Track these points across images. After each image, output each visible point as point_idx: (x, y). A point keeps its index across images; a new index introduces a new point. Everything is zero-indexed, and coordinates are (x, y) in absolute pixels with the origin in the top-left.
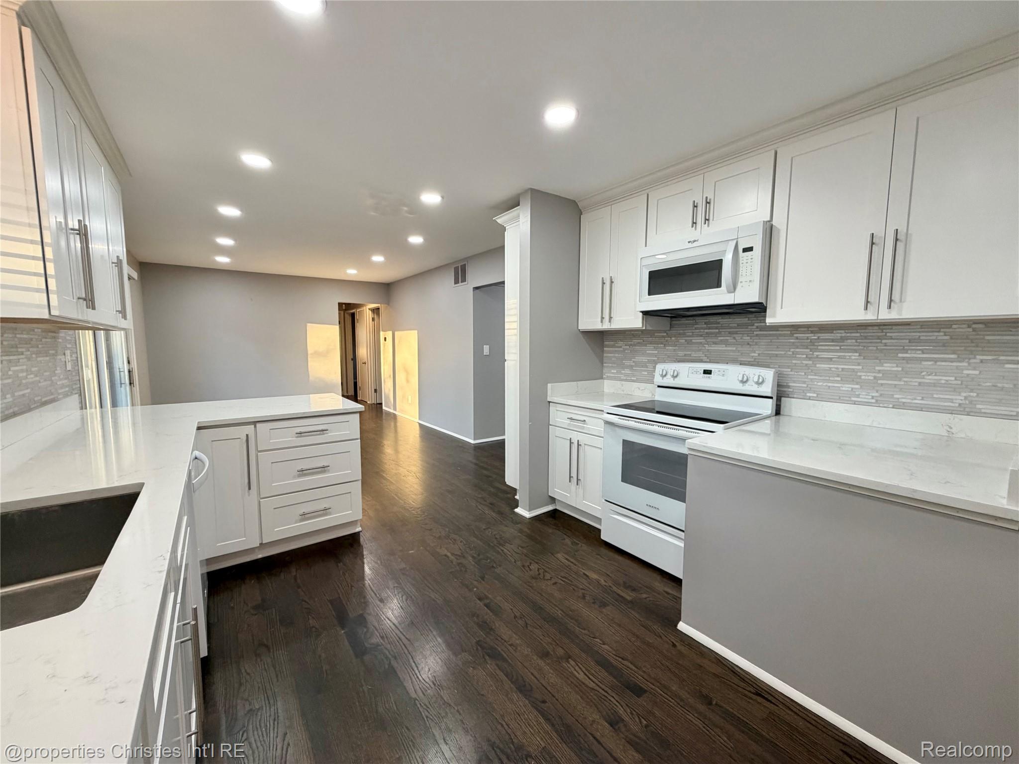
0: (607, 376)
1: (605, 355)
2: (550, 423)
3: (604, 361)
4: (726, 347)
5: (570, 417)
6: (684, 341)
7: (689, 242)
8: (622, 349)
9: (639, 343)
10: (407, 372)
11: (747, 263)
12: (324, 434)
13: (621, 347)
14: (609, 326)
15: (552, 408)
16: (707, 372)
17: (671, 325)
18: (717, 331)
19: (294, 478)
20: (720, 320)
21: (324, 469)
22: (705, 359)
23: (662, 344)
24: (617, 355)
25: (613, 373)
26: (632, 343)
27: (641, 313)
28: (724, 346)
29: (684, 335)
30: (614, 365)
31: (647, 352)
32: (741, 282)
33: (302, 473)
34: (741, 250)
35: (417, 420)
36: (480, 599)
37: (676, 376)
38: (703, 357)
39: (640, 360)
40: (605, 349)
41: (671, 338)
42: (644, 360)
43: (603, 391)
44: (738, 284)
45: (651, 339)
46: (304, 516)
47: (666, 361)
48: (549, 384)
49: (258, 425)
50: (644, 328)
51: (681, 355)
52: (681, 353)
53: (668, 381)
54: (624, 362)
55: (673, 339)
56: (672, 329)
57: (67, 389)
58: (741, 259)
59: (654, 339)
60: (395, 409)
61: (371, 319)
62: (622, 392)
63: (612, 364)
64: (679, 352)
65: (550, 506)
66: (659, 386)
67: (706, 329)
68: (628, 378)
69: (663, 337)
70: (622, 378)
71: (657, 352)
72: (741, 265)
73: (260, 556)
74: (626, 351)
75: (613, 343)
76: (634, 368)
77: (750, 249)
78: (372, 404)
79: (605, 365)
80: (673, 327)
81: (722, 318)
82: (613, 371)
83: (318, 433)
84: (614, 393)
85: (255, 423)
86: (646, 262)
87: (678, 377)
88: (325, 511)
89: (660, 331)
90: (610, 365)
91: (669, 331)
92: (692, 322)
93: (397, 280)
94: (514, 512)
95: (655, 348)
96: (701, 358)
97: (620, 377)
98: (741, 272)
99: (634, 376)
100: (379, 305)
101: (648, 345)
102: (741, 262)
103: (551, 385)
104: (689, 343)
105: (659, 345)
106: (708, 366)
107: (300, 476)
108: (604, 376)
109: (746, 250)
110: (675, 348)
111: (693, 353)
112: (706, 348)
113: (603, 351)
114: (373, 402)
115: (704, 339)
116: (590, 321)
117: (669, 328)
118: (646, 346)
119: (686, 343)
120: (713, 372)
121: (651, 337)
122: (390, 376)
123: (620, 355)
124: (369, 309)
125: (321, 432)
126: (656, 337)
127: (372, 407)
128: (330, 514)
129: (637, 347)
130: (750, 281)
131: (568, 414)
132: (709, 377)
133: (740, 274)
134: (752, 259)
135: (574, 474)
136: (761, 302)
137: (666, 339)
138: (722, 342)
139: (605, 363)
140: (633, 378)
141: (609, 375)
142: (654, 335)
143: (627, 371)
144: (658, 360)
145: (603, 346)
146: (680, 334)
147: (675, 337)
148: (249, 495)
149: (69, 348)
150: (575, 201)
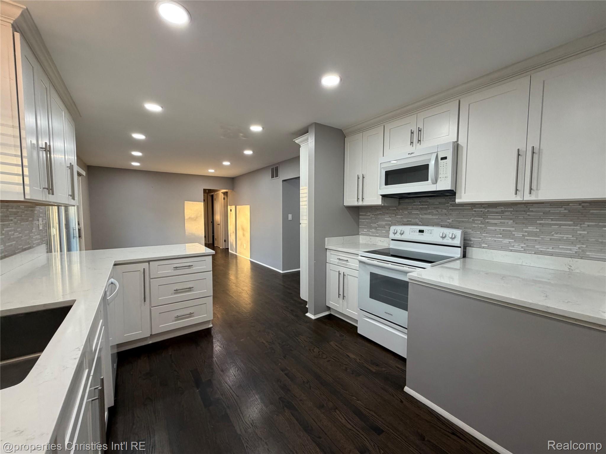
0: (362, 233)
1: (360, 220)
2: (327, 262)
3: (360, 224)
4: (432, 216)
5: (338, 258)
6: (407, 212)
7: (409, 154)
8: (370, 217)
9: (380, 214)
10: (243, 229)
11: (443, 166)
12: (190, 268)
13: (369, 216)
14: (362, 203)
15: (328, 253)
16: (421, 231)
17: (399, 203)
18: (427, 206)
19: (172, 294)
20: (429, 200)
21: (190, 289)
22: (420, 223)
23: (394, 214)
24: (367, 221)
25: (365, 231)
26: (376, 213)
27: (381, 196)
28: (431, 215)
29: (407, 209)
30: (365, 227)
31: (385, 219)
32: (440, 178)
33: (177, 291)
34: (439, 159)
35: (249, 259)
36: (282, 371)
37: (403, 234)
38: (418, 222)
39: (381, 224)
40: (360, 217)
41: (399, 210)
42: (383, 224)
43: (359, 242)
44: (438, 179)
45: (387, 211)
46: (178, 318)
47: (397, 225)
48: (326, 238)
49: (151, 263)
50: (383, 205)
51: (405, 221)
52: (405, 220)
53: (398, 237)
54: (371, 224)
55: (401, 211)
56: (400, 205)
57: (39, 241)
58: (440, 164)
59: (389, 211)
60: (236, 252)
61: (223, 199)
62: (371, 243)
63: (364, 226)
64: (404, 219)
65: (327, 312)
66: (392, 240)
67: (420, 205)
68: (374, 235)
69: (394, 210)
70: (370, 234)
71: (391, 219)
72: (440, 167)
73: (150, 342)
74: (373, 218)
75: (365, 213)
76: (377, 229)
77: (445, 158)
78: (222, 249)
79: (360, 226)
80: (400, 204)
81: (430, 199)
82: (364, 230)
83: (187, 267)
84: (365, 243)
85: (149, 261)
86: (384, 165)
87: (404, 234)
88: (191, 315)
89: (392, 207)
90: (363, 226)
91: (398, 206)
92: (411, 201)
93: (237, 176)
94: (305, 315)
95: (390, 217)
96: (418, 223)
97: (369, 234)
98: (440, 171)
99: (377, 233)
100: (228, 190)
101: (385, 215)
102: (440, 166)
103: (328, 239)
104: (410, 213)
105: (392, 215)
106: (421, 228)
107: (175, 293)
108: (360, 233)
109: (442, 159)
110: (402, 217)
111: (413, 220)
112: (421, 217)
113: (359, 218)
114: (224, 248)
115: (419, 211)
116: (351, 200)
117: (398, 205)
118: (384, 215)
119: (408, 214)
120: (424, 231)
121: (387, 210)
122: (233, 232)
123: (369, 221)
124: (222, 193)
125: (189, 267)
126: (390, 210)
127: (223, 250)
128: (193, 316)
129: (379, 216)
130: (446, 177)
131: (337, 256)
132: (422, 235)
133: (440, 173)
134: (446, 164)
135: (341, 293)
136: (452, 189)
137: (396, 211)
138: (429, 214)
139: (360, 225)
140: (376, 235)
141: (362, 232)
142: (389, 209)
143: (373, 230)
144: (392, 223)
145: (359, 215)
146: (404, 208)
147: (402, 210)
148: (144, 305)
149: (41, 217)
150: (341, 130)
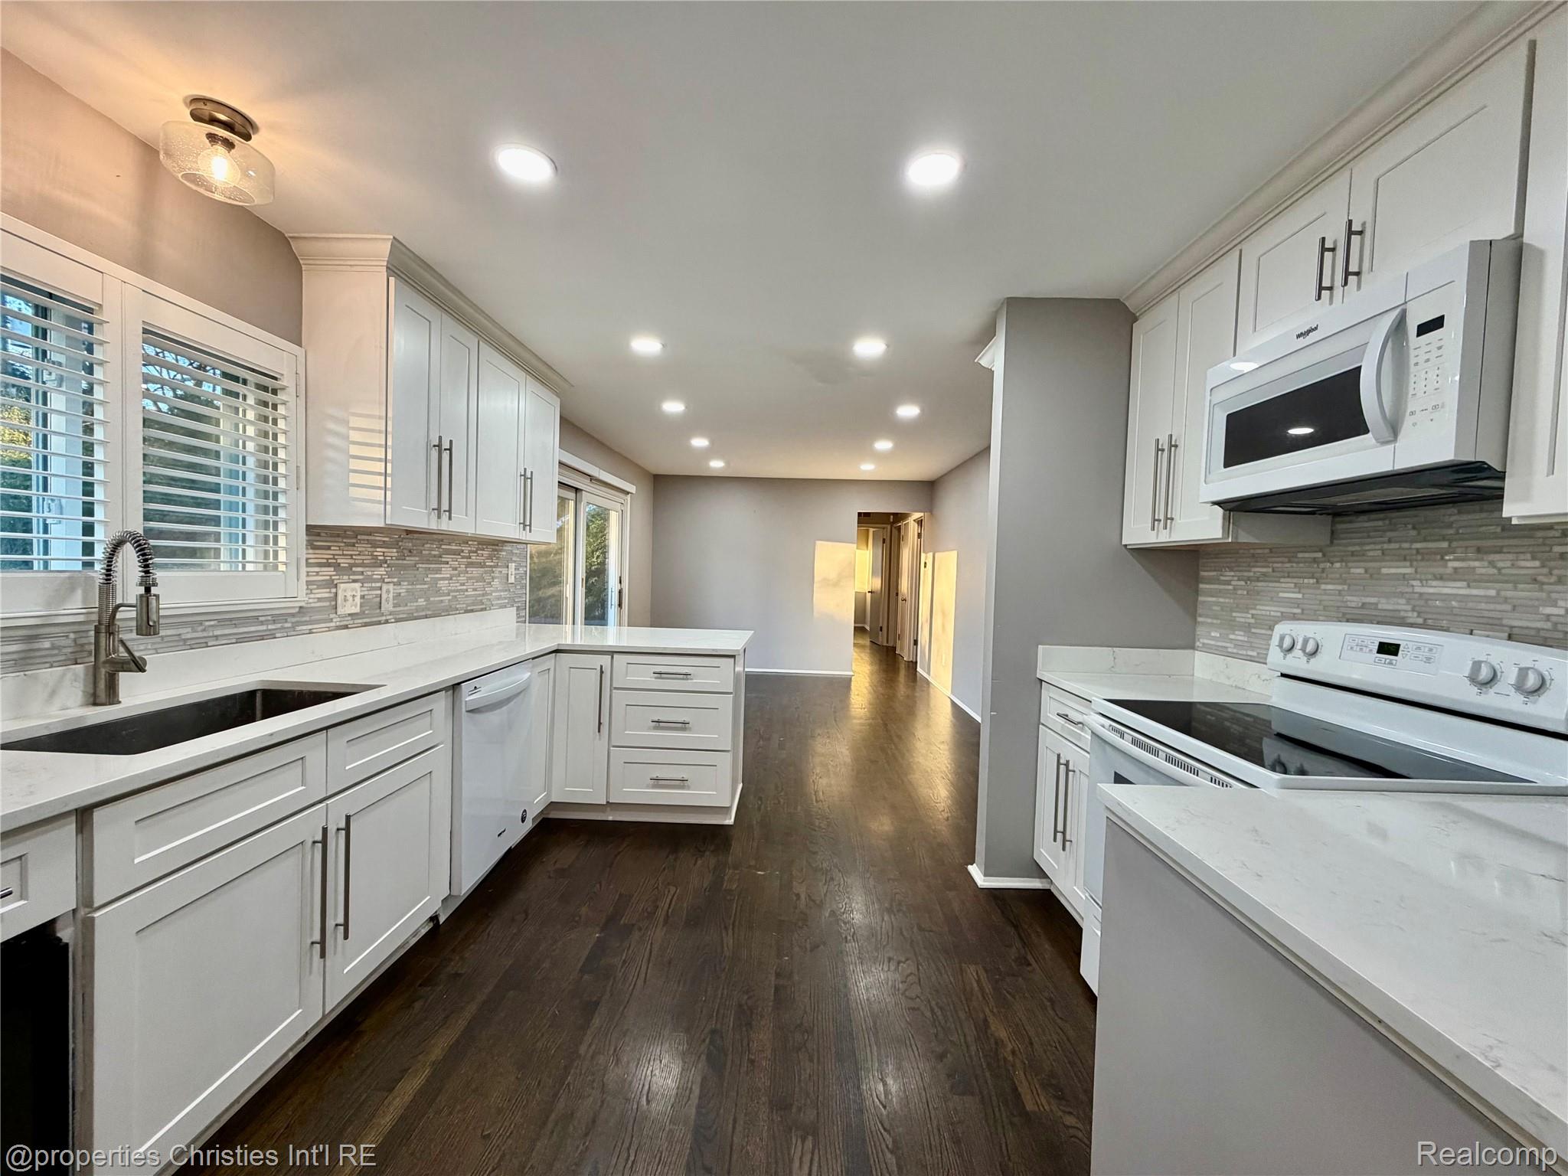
0: (1204, 644)
1: (1201, 599)
2: (1042, 721)
3: (1200, 611)
4: (1469, 586)
5: (1061, 712)
6: (1361, 571)
7: (1298, 336)
8: (1230, 587)
9: (1264, 574)
10: (944, 614)
11: (1428, 360)
12: (687, 679)
13: (1228, 583)
15: (1046, 693)
16: (1388, 649)
17: (1333, 532)
18: (1445, 545)
19: (649, 729)
21: (684, 726)
22: (1413, 617)
23: (1313, 578)
24: (1221, 600)
25: (1214, 638)
26: (1251, 574)
28: (1464, 584)
29: (1358, 556)
30: (1215, 621)
31: (1281, 595)
32: (1412, 413)
33: (658, 724)
34: (1412, 330)
35: (949, 693)
37: (1314, 653)
38: (1406, 611)
39: (1264, 613)
40: (1201, 586)
41: (1332, 563)
42: (1272, 613)
43: (1193, 675)
44: (1404, 416)
45: (1288, 565)
46: (657, 782)
47: (1321, 618)
48: (1040, 646)
49: (615, 656)
50: (1230, 540)
51: (1353, 604)
52: (1354, 601)
53: (1297, 663)
54: (1234, 614)
55: (1338, 565)
56: (1335, 542)
58: (1412, 353)
59: (1294, 565)
60: (929, 673)
61: (916, 536)
62: (1227, 682)
63: (1212, 618)
64: (1349, 598)
65: (1038, 880)
66: (1283, 675)
67: (1416, 542)
68: (1240, 652)
69: (1315, 560)
70: (1230, 650)
71: (1300, 596)
72: (1412, 369)
73: (610, 818)
74: (1239, 592)
75: (1214, 573)
76: (1253, 630)
77: (1437, 323)
78: (908, 662)
79: (1200, 619)
80: (1336, 539)
82: (1213, 634)
83: (681, 676)
84: (1211, 680)
85: (612, 653)
86: (1221, 395)
87: (1319, 656)
88: (682, 783)
89: (1305, 549)
90: (1209, 620)
91: (1328, 546)
92: (1380, 523)
93: (940, 475)
94: (967, 869)
95: (1298, 588)
96: (1402, 614)
97: (1227, 648)
98: (1412, 385)
99: (1252, 648)
100: (922, 514)
101: (1282, 580)
102: (1413, 361)
103: (1043, 648)
104: (1373, 575)
105: (1306, 581)
106: (1391, 635)
107: (656, 728)
108: (1198, 644)
109: (1424, 329)
110: (1340, 587)
111: (1383, 600)
112: (1417, 590)
113: (1197, 592)
114: (911, 659)
115: (1411, 566)
116: (1139, 532)
117: (1328, 542)
118: (1279, 582)
119: (1368, 576)
120: (1401, 648)
121: (1290, 562)
122: (927, 621)
123: (1227, 600)
124: (914, 521)
125: (685, 676)
126: (1298, 563)
128: (689, 788)
129: (1260, 584)
130: (1435, 407)
131: (1060, 705)
132: (1391, 663)
133: (1411, 392)
134: (1440, 348)
135: (1060, 828)
136: (1468, 457)
137: (1322, 565)
138: (1456, 575)
139: (1200, 616)
140: (1250, 653)
141: (1206, 641)
142: (1296, 557)
143: (1240, 636)
144: (1302, 613)
145: (1197, 579)
146: (1353, 554)
147: (1342, 561)
148: (600, 739)
150: (1118, 300)
